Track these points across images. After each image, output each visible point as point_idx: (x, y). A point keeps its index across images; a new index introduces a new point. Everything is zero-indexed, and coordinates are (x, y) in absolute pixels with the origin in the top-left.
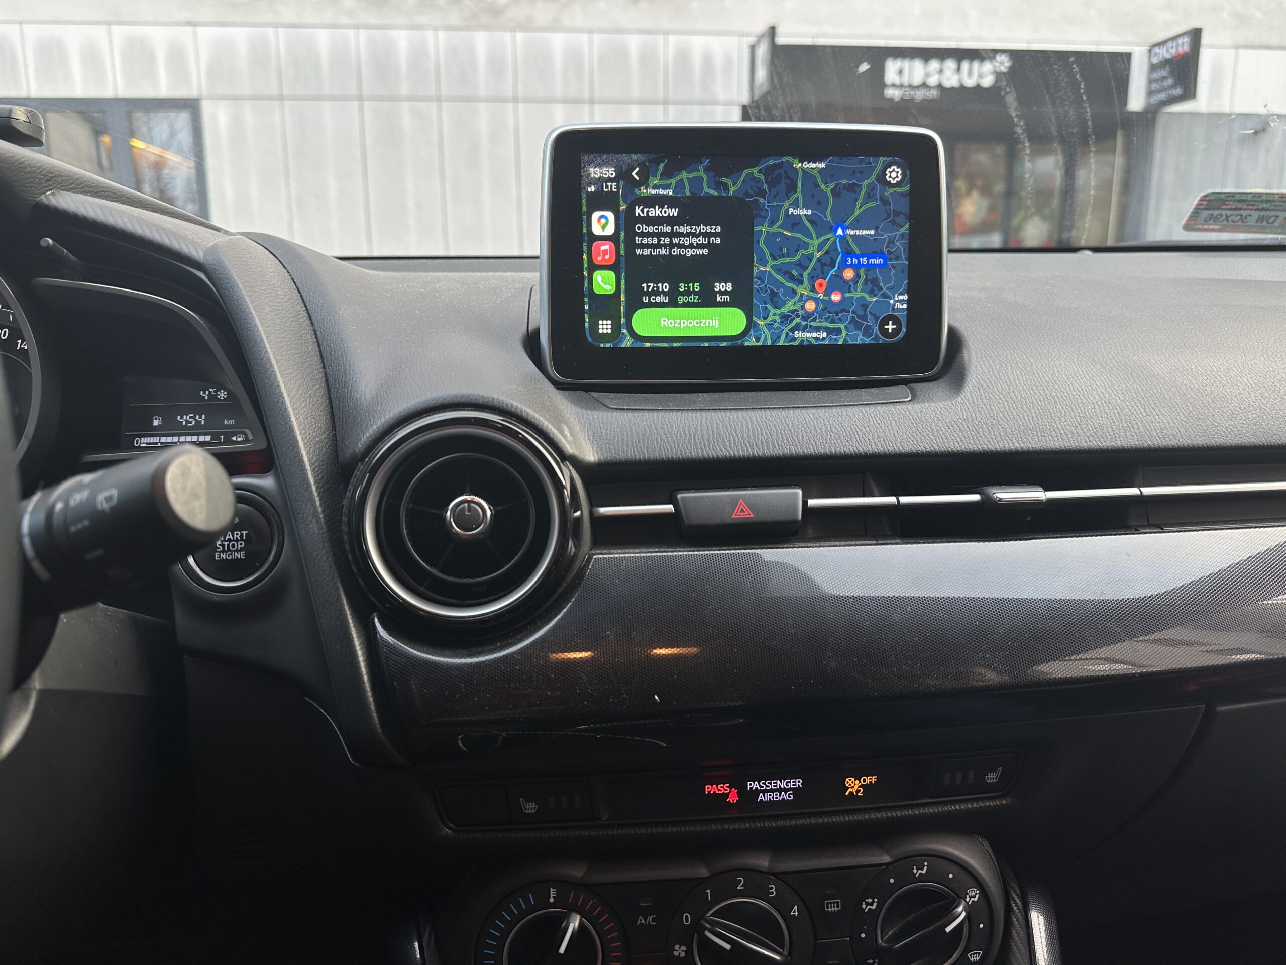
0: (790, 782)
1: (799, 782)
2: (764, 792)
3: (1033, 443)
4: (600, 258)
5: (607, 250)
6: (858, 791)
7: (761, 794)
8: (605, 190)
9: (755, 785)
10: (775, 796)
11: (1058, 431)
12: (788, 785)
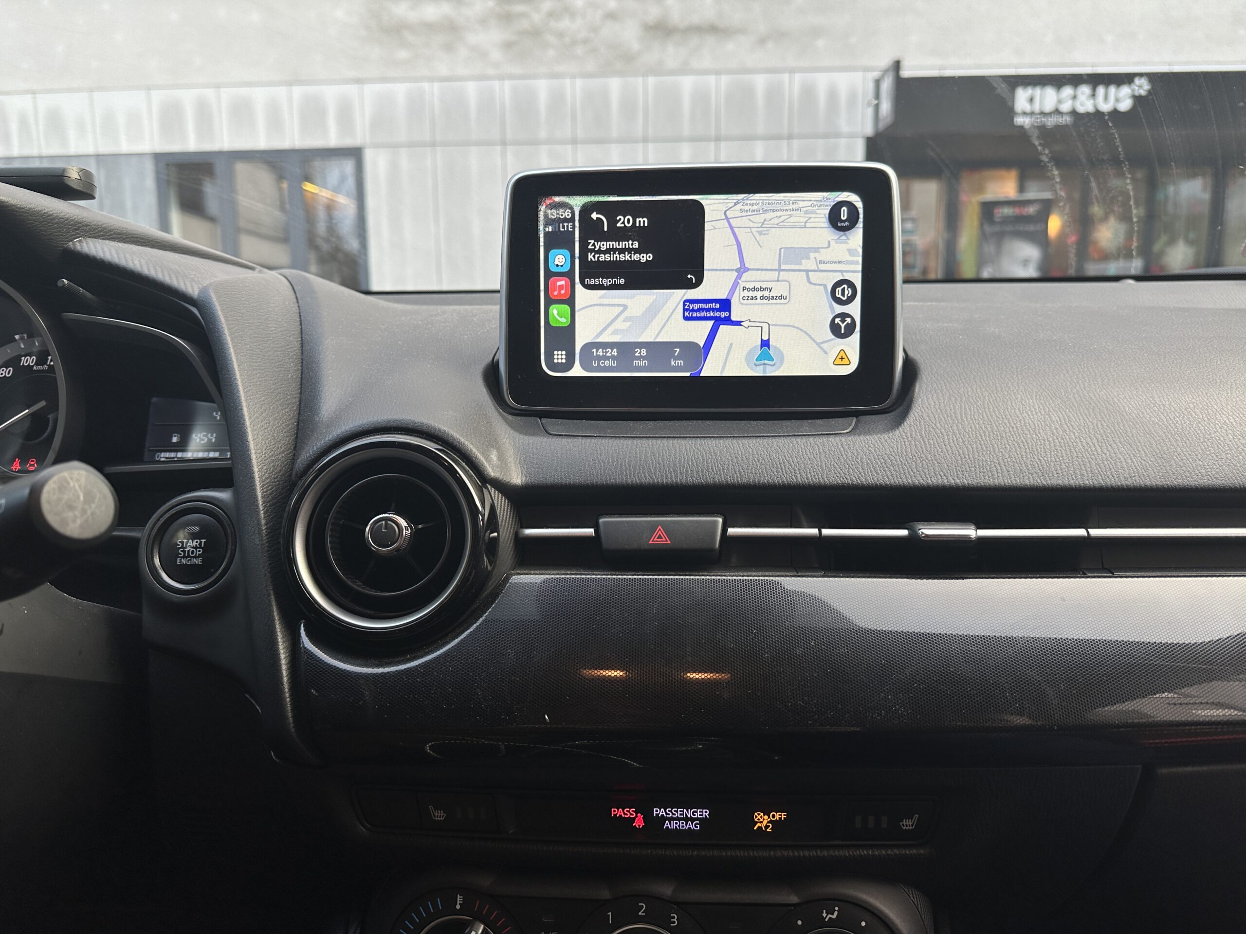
0: (697, 812)
1: (706, 812)
2: (671, 819)
3: (969, 479)
4: (556, 293)
5: (562, 285)
6: (767, 827)
7: (667, 822)
8: (561, 230)
9: (662, 812)
10: (681, 825)
11: (999, 467)
12: (695, 815)
